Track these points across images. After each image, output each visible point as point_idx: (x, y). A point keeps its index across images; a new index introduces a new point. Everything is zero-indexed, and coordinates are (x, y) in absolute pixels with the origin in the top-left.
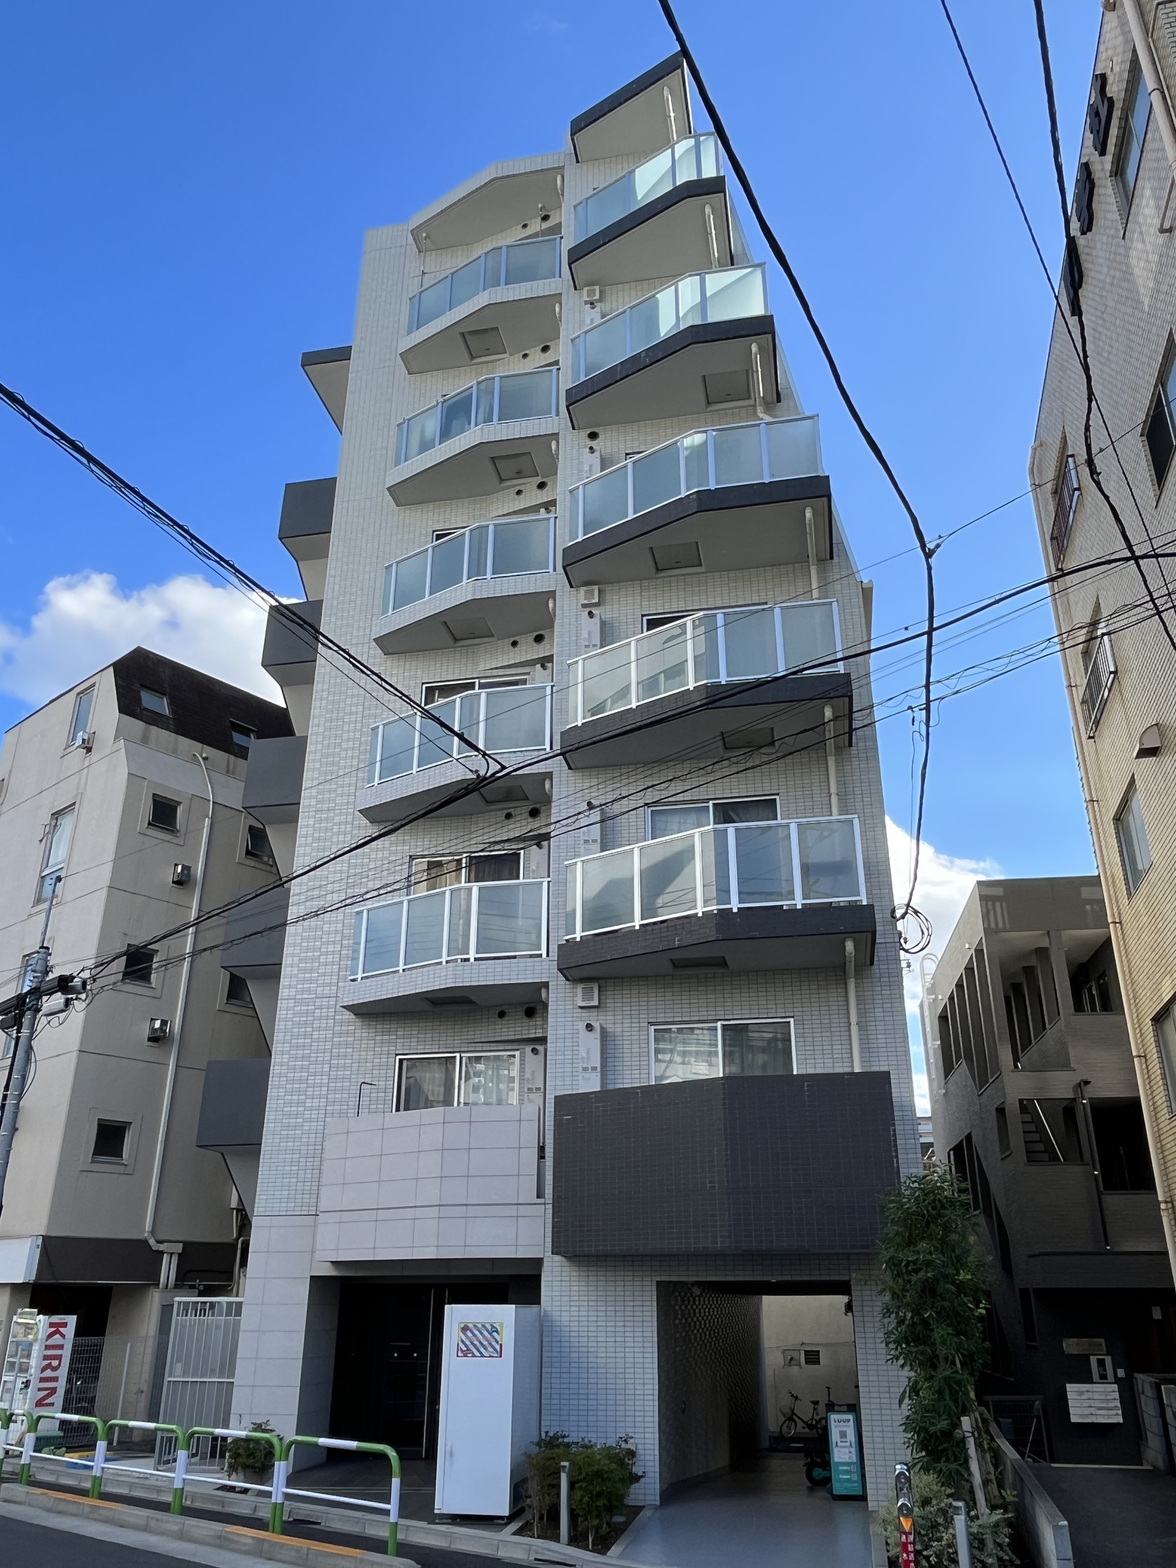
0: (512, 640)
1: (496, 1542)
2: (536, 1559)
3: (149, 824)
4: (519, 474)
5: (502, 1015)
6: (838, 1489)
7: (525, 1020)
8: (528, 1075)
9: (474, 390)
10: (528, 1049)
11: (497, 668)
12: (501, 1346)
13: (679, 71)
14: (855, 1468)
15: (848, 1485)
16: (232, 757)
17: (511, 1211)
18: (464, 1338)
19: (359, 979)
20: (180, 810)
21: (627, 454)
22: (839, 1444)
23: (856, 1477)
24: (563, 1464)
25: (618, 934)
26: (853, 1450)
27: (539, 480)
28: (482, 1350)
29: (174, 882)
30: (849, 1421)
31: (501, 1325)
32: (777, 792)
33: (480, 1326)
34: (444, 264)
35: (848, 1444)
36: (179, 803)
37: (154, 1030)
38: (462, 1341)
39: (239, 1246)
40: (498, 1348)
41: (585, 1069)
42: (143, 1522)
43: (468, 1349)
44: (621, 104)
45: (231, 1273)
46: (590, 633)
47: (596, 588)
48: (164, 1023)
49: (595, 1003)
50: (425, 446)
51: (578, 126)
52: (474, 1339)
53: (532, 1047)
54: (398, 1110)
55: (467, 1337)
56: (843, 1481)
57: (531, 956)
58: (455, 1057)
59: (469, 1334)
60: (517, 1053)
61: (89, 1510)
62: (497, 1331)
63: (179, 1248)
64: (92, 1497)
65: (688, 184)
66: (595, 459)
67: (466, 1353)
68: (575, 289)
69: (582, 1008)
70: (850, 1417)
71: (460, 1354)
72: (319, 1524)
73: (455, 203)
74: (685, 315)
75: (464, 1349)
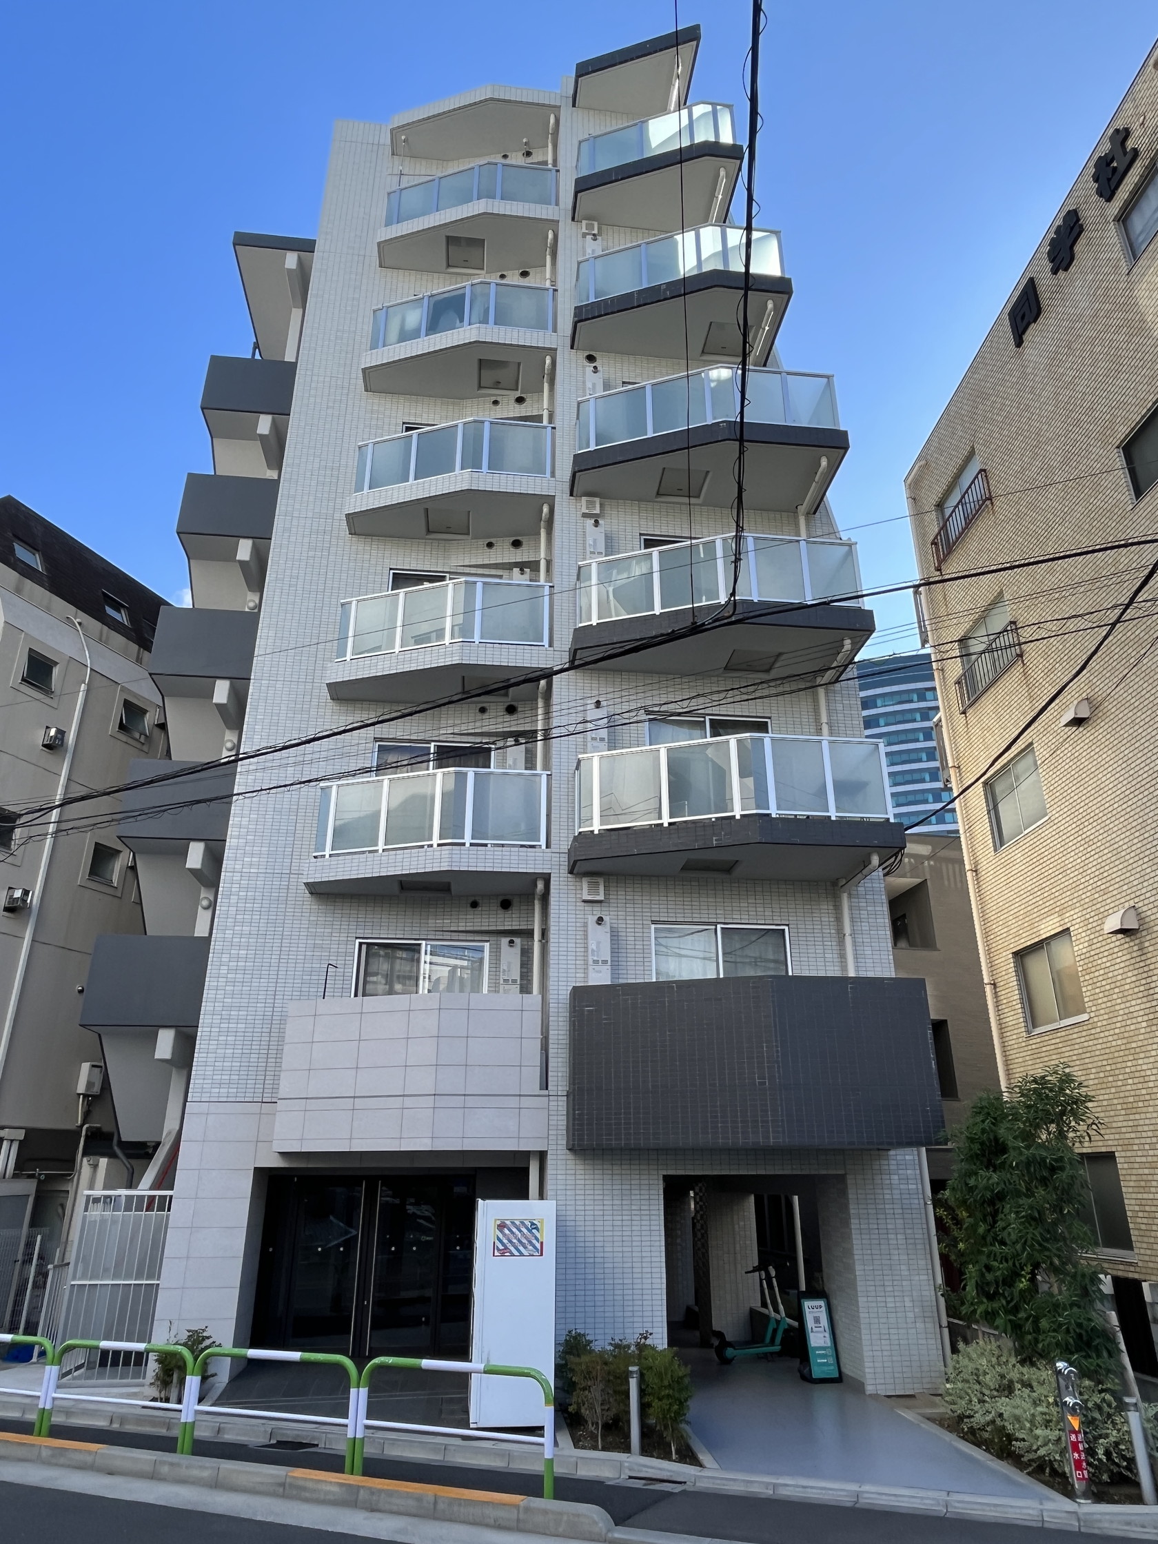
0: (489, 540)
1: (574, 1460)
2: (631, 1477)
3: (23, 679)
4: (497, 385)
5: (474, 905)
6: (817, 1373)
7: (501, 911)
8: (504, 966)
9: (468, 292)
10: (505, 941)
11: (470, 566)
12: (542, 1243)
13: (695, 43)
14: (830, 1352)
15: (825, 1368)
16: (105, 628)
17: (514, 1102)
18: (501, 1236)
19: (327, 856)
20: (56, 671)
21: (624, 383)
22: (815, 1329)
23: (832, 1360)
24: (631, 1369)
25: (629, 831)
26: (827, 1335)
27: (518, 394)
28: (521, 1248)
29: (44, 746)
30: (821, 1307)
31: (541, 1221)
32: (769, 715)
33: (517, 1223)
34: (421, 171)
35: (822, 1329)
36: (56, 663)
37: (12, 899)
38: (499, 1239)
39: (84, 1133)
40: (538, 1246)
41: (596, 962)
42: (148, 1468)
43: (506, 1248)
44: (632, 59)
45: (73, 1161)
46: (595, 541)
47: (597, 500)
48: (26, 893)
49: (601, 897)
50: (404, 336)
51: (585, 69)
52: (511, 1237)
53: (508, 939)
54: (356, 995)
55: (504, 1235)
56: (821, 1365)
57: (522, 846)
58: (420, 945)
59: (506, 1231)
60: (487, 945)
61: (49, 1452)
62: (537, 1229)
63: (21, 1135)
64: (39, 1435)
65: (706, 144)
66: (598, 379)
67: (504, 1252)
68: (573, 219)
69: (585, 901)
70: (822, 1303)
71: (496, 1253)
72: (317, 1445)
73: (439, 115)
74: (708, 259)
75: (501, 1247)
